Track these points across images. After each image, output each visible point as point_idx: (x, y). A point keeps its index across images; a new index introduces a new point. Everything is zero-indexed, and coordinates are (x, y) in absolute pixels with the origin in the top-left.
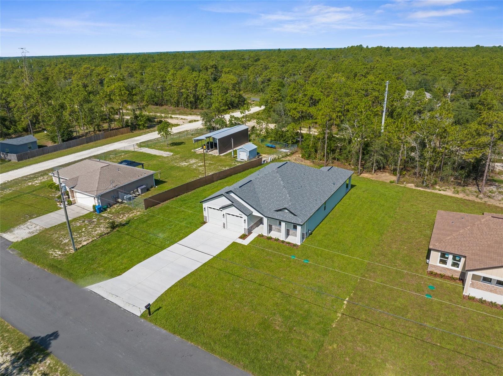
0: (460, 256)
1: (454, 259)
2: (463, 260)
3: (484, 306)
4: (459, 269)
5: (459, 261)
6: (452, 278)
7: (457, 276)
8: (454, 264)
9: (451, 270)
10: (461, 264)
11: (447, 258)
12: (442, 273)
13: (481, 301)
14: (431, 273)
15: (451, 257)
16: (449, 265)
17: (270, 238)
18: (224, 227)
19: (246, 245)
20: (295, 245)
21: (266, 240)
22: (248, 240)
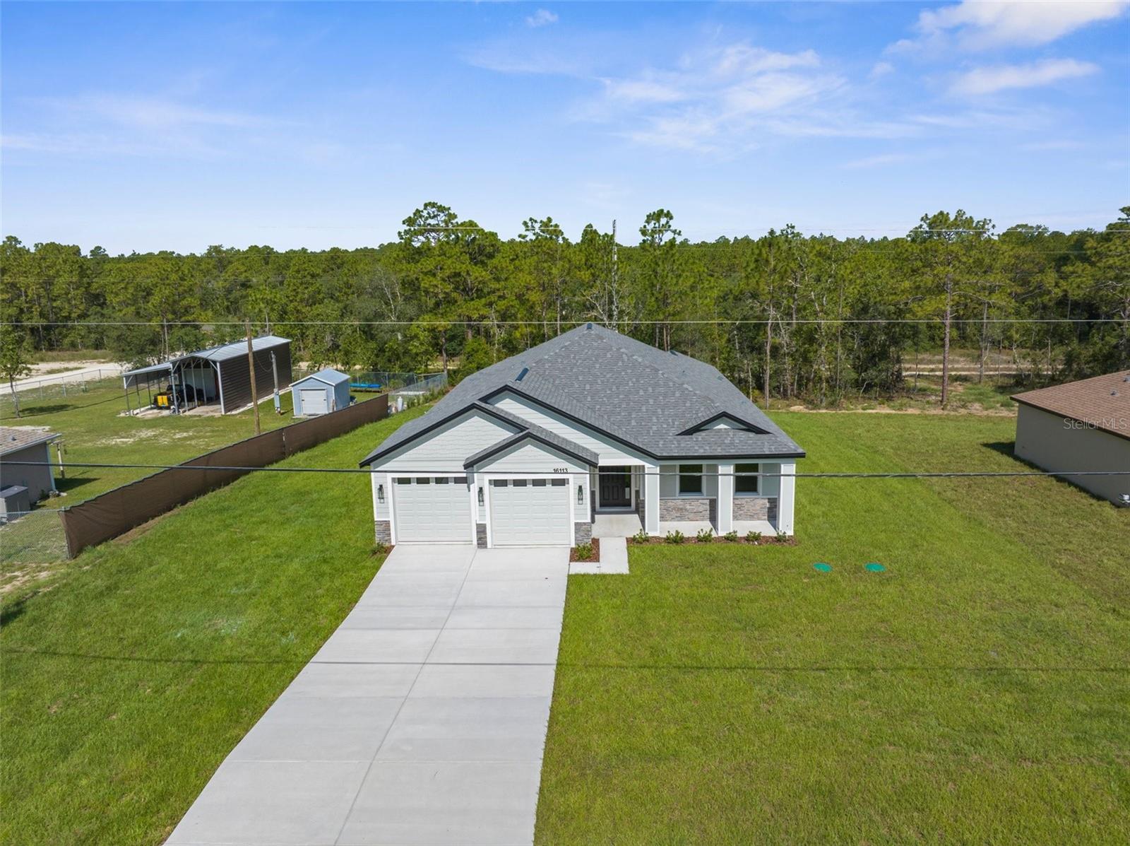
17: (678, 540)
18: (482, 543)
19: (624, 569)
20: (780, 539)
21: (673, 547)
22: (614, 560)
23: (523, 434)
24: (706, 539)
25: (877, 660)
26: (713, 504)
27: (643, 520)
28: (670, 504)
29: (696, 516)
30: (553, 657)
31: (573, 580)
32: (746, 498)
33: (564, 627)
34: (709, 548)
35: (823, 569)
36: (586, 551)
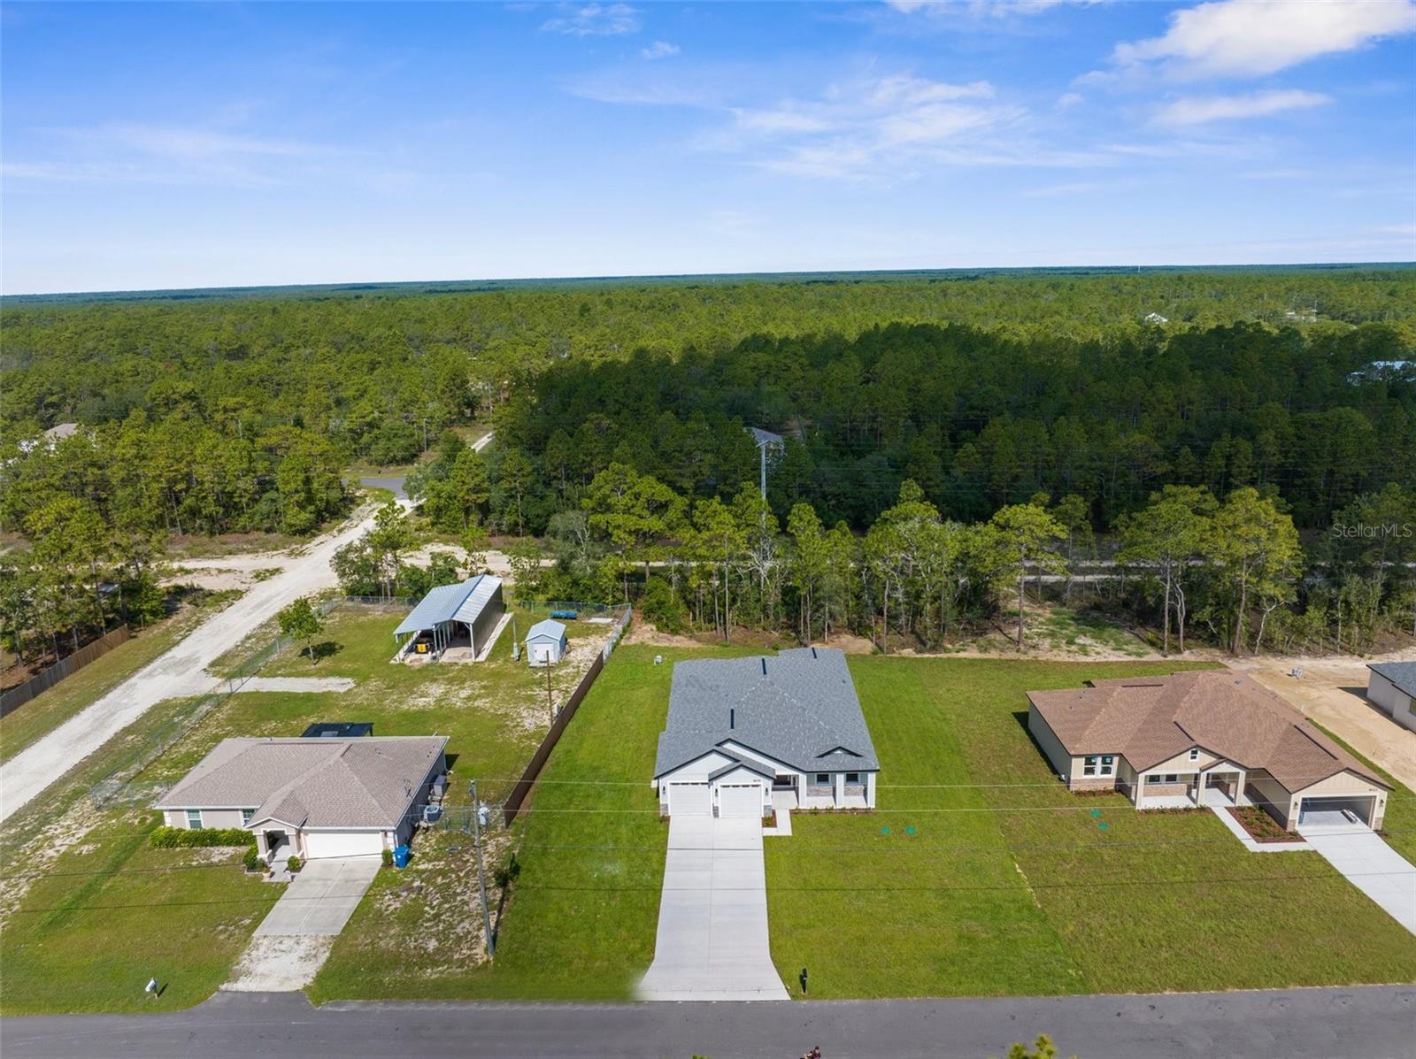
0: (1111, 756)
1: (1104, 762)
2: (1116, 760)
3: (1167, 815)
4: (1113, 776)
5: (1111, 763)
6: (1106, 792)
7: (1111, 786)
8: (1106, 771)
9: (1102, 780)
10: (1114, 767)
11: (1094, 764)
12: (1092, 789)
13: (1162, 811)
14: (1078, 793)
15: (1099, 760)
16: (1098, 775)
17: (815, 812)
18: (716, 814)
19: (791, 834)
20: (867, 811)
21: (814, 817)
22: (784, 828)
23: (738, 763)
24: (829, 811)
25: (897, 885)
26: (834, 789)
27: (797, 795)
28: (812, 788)
29: (826, 794)
30: (763, 886)
31: (766, 840)
32: (852, 786)
33: (766, 869)
34: (831, 817)
35: (885, 832)
36: (769, 821)
